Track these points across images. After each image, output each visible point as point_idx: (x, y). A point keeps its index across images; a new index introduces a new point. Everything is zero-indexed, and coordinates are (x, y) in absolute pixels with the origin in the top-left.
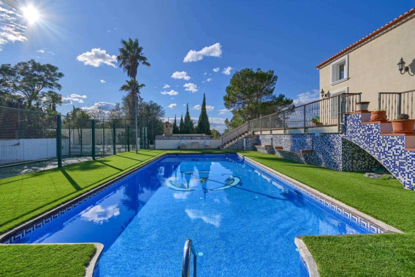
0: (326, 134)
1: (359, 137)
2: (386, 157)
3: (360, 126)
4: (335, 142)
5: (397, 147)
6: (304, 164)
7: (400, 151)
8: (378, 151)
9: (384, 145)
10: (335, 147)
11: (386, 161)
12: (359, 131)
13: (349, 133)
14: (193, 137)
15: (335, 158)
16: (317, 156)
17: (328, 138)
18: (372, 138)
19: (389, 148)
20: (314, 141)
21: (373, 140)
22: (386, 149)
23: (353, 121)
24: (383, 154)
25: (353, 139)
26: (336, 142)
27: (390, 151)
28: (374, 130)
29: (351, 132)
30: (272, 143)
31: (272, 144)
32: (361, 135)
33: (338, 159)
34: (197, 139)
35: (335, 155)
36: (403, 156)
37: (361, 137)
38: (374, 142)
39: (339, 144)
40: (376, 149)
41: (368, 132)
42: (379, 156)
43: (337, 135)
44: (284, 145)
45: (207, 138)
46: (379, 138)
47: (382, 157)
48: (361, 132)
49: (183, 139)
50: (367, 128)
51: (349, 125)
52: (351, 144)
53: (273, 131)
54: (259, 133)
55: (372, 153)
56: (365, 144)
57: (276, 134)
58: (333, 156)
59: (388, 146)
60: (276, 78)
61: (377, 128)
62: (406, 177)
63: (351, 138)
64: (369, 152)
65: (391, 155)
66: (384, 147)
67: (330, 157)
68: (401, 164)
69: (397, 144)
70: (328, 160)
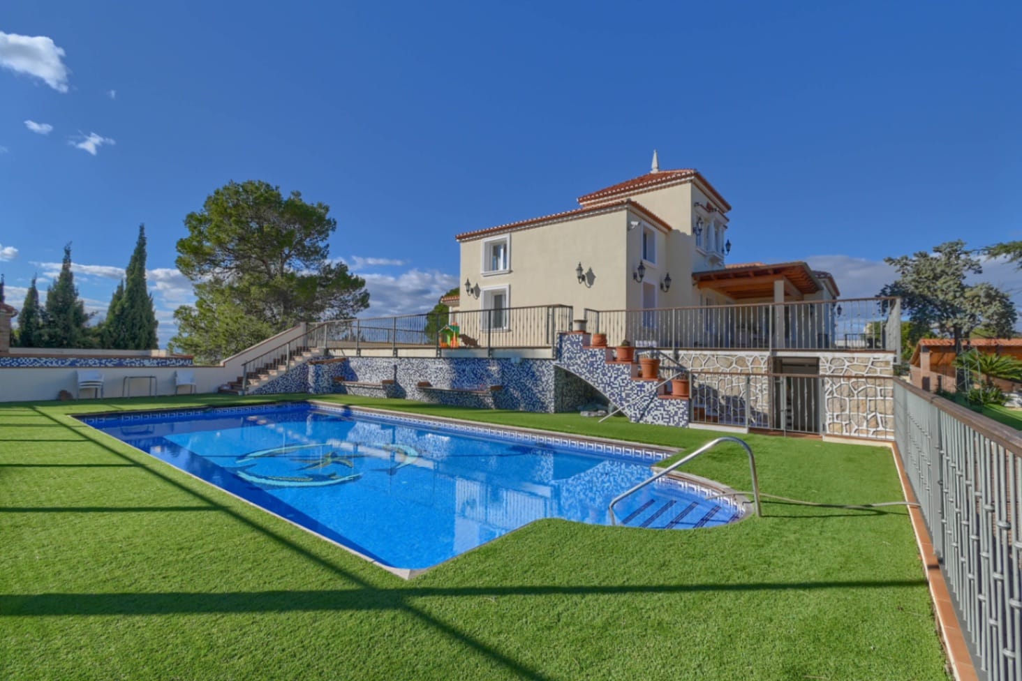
0: (528, 359)
1: (579, 365)
2: (612, 388)
3: (581, 350)
4: (543, 372)
5: (623, 376)
6: (491, 409)
7: (625, 381)
8: (603, 383)
9: (609, 374)
10: (543, 379)
11: (612, 394)
12: (580, 357)
13: (566, 360)
14: (128, 360)
15: (543, 395)
16: (511, 395)
17: (531, 365)
18: (596, 366)
19: (615, 378)
20: (506, 370)
21: (597, 369)
22: (612, 380)
23: (572, 344)
24: (609, 385)
25: (571, 368)
26: (546, 372)
27: (616, 382)
28: (598, 357)
29: (568, 359)
30: (395, 375)
31: (395, 377)
32: (582, 362)
33: (548, 396)
34: (144, 366)
35: (543, 390)
36: (630, 387)
37: (582, 365)
38: (599, 371)
39: (551, 374)
40: (601, 379)
41: (591, 359)
42: (604, 388)
43: (547, 362)
44: (433, 379)
45: (181, 362)
46: (604, 366)
47: (607, 389)
48: (582, 359)
49: (81, 366)
50: (589, 353)
51: (566, 348)
52: (568, 374)
53: (399, 351)
54: (350, 353)
55: (597, 385)
56: (587, 374)
57: (408, 358)
58: (540, 392)
59: (614, 376)
60: (332, 224)
61: (601, 354)
62: (632, 409)
63: (569, 365)
64: (592, 383)
65: (617, 386)
66: (610, 377)
67: (534, 395)
68: (628, 395)
69: (623, 373)
70: (532, 399)
